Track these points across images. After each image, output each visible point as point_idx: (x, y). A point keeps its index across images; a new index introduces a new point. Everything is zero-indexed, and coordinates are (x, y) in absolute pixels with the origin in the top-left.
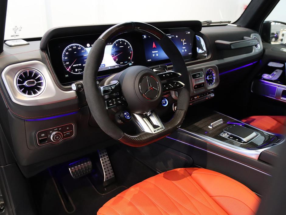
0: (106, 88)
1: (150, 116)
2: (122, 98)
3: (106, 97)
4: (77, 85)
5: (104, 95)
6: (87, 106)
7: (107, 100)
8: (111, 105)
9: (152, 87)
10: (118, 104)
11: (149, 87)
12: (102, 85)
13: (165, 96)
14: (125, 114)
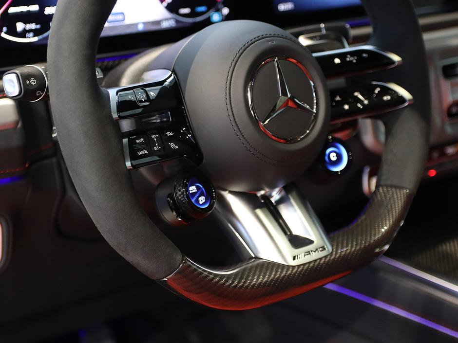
0: (129, 94)
1: (279, 202)
2: (185, 134)
3: (126, 125)
4: (23, 79)
5: (121, 118)
6: (54, 160)
7: (128, 135)
8: (142, 153)
9: (292, 98)
10: (166, 154)
11: (282, 99)
12: (115, 83)
13: (339, 135)
14: (193, 189)
